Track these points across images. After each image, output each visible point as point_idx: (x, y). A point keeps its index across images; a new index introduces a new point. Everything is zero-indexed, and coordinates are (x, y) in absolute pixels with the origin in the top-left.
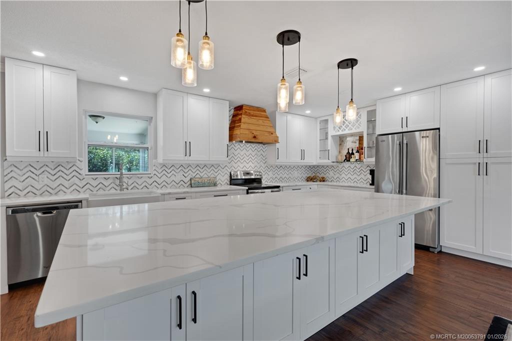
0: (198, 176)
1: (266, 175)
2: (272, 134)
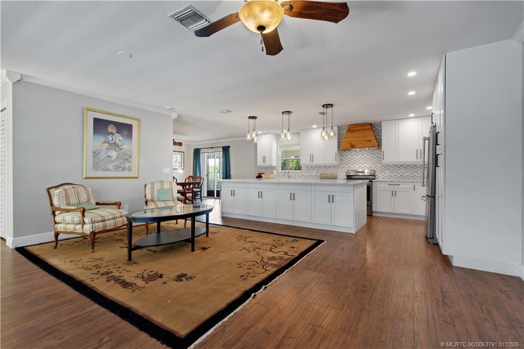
0: (325, 173)
1: (383, 173)
2: (370, 141)
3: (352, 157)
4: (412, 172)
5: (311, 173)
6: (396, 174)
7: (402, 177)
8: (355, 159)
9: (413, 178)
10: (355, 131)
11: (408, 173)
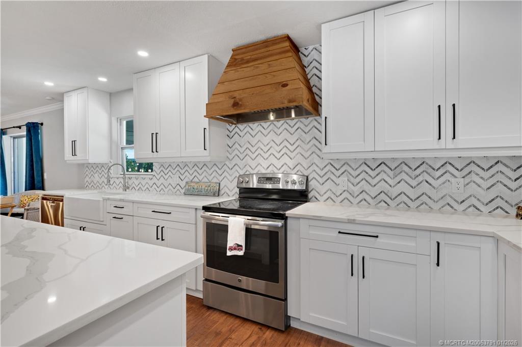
0: (196, 180)
1: (329, 184)
2: (285, 85)
3: (254, 141)
4: (414, 183)
5: (170, 181)
6: (367, 187)
7: (383, 196)
8: (260, 144)
9: (418, 202)
10: (248, 62)
11: (403, 187)
